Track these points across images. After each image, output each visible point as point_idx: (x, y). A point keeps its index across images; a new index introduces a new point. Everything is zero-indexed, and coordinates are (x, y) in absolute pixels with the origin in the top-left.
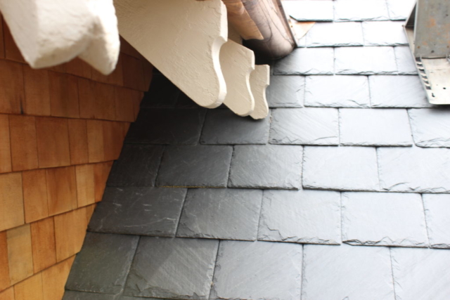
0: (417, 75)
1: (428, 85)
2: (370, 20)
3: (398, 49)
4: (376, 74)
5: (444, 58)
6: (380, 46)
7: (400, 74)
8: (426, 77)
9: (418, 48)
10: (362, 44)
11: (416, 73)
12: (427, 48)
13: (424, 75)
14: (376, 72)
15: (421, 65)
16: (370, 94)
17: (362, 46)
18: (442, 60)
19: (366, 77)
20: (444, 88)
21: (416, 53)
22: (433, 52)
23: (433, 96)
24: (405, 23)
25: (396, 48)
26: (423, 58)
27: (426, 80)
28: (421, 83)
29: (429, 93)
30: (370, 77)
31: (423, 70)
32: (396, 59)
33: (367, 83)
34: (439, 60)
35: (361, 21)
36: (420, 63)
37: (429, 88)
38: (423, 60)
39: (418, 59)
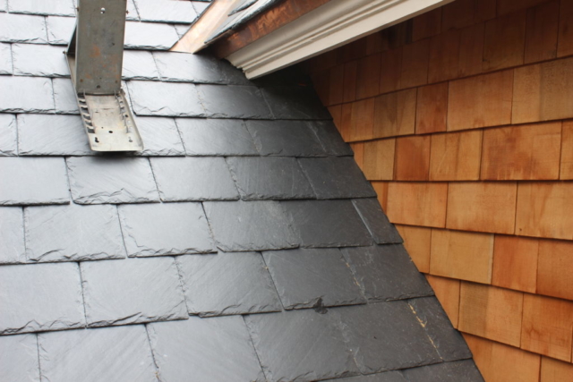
0: (79, 115)
1: (91, 128)
2: (24, 42)
3: (57, 81)
4: (27, 113)
5: (113, 95)
6: (34, 76)
7: (58, 114)
8: (89, 118)
9: (80, 82)
10: (10, 72)
11: (77, 112)
12: (92, 82)
13: (87, 115)
14: (27, 109)
15: (84, 103)
16: (18, 138)
17: (10, 75)
18: (110, 97)
19: (13, 117)
20: (111, 132)
21: (78, 87)
22: (98, 87)
23: (97, 141)
24: (66, 49)
25: (55, 80)
26: (87, 94)
27: (89, 121)
28: (83, 124)
29: (92, 137)
30: (19, 116)
31: (86, 109)
32: (54, 94)
33: (14, 124)
34: (106, 97)
35: (10, 43)
36: (83, 100)
37: (92, 131)
38: (86, 97)
39: (81, 95)
